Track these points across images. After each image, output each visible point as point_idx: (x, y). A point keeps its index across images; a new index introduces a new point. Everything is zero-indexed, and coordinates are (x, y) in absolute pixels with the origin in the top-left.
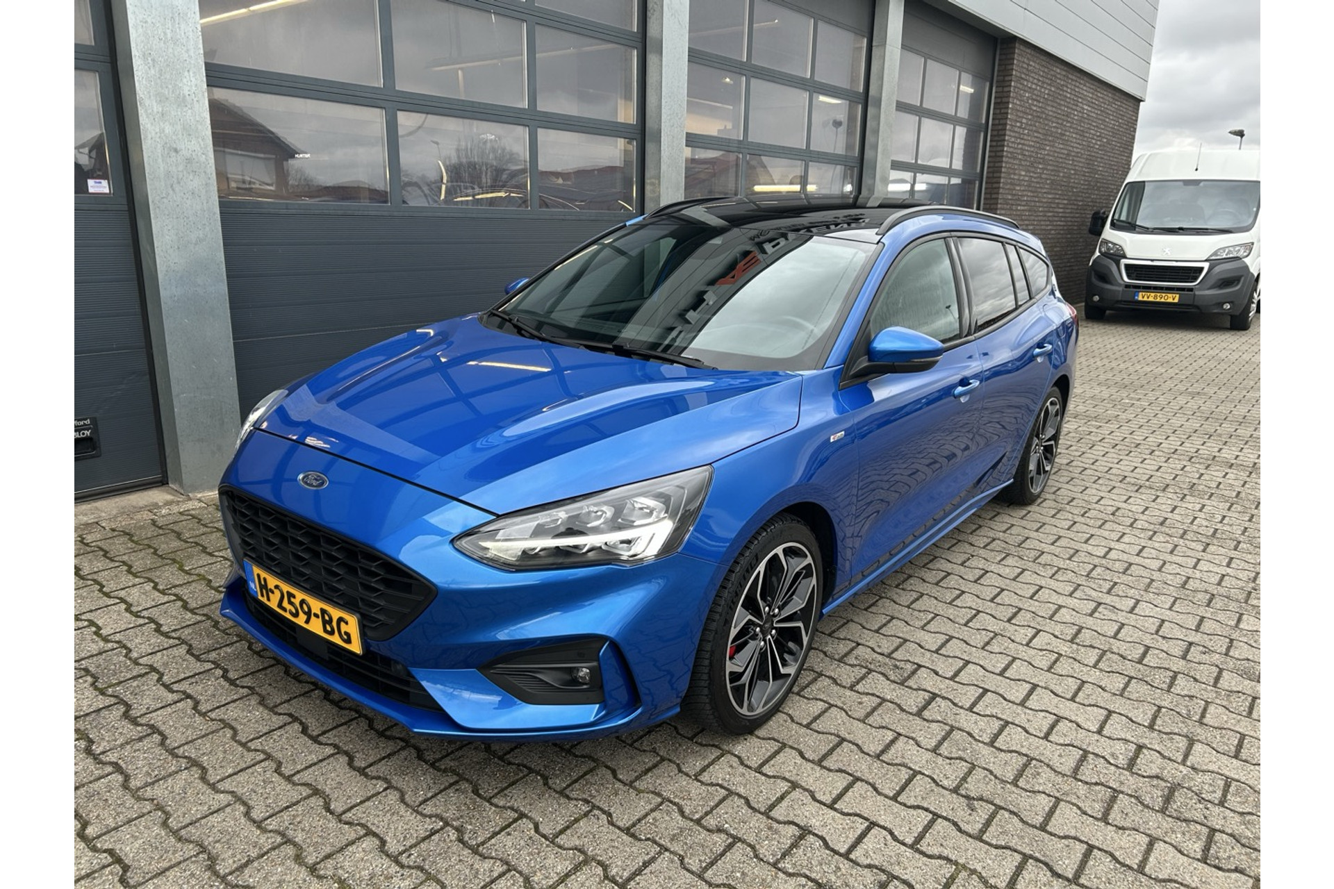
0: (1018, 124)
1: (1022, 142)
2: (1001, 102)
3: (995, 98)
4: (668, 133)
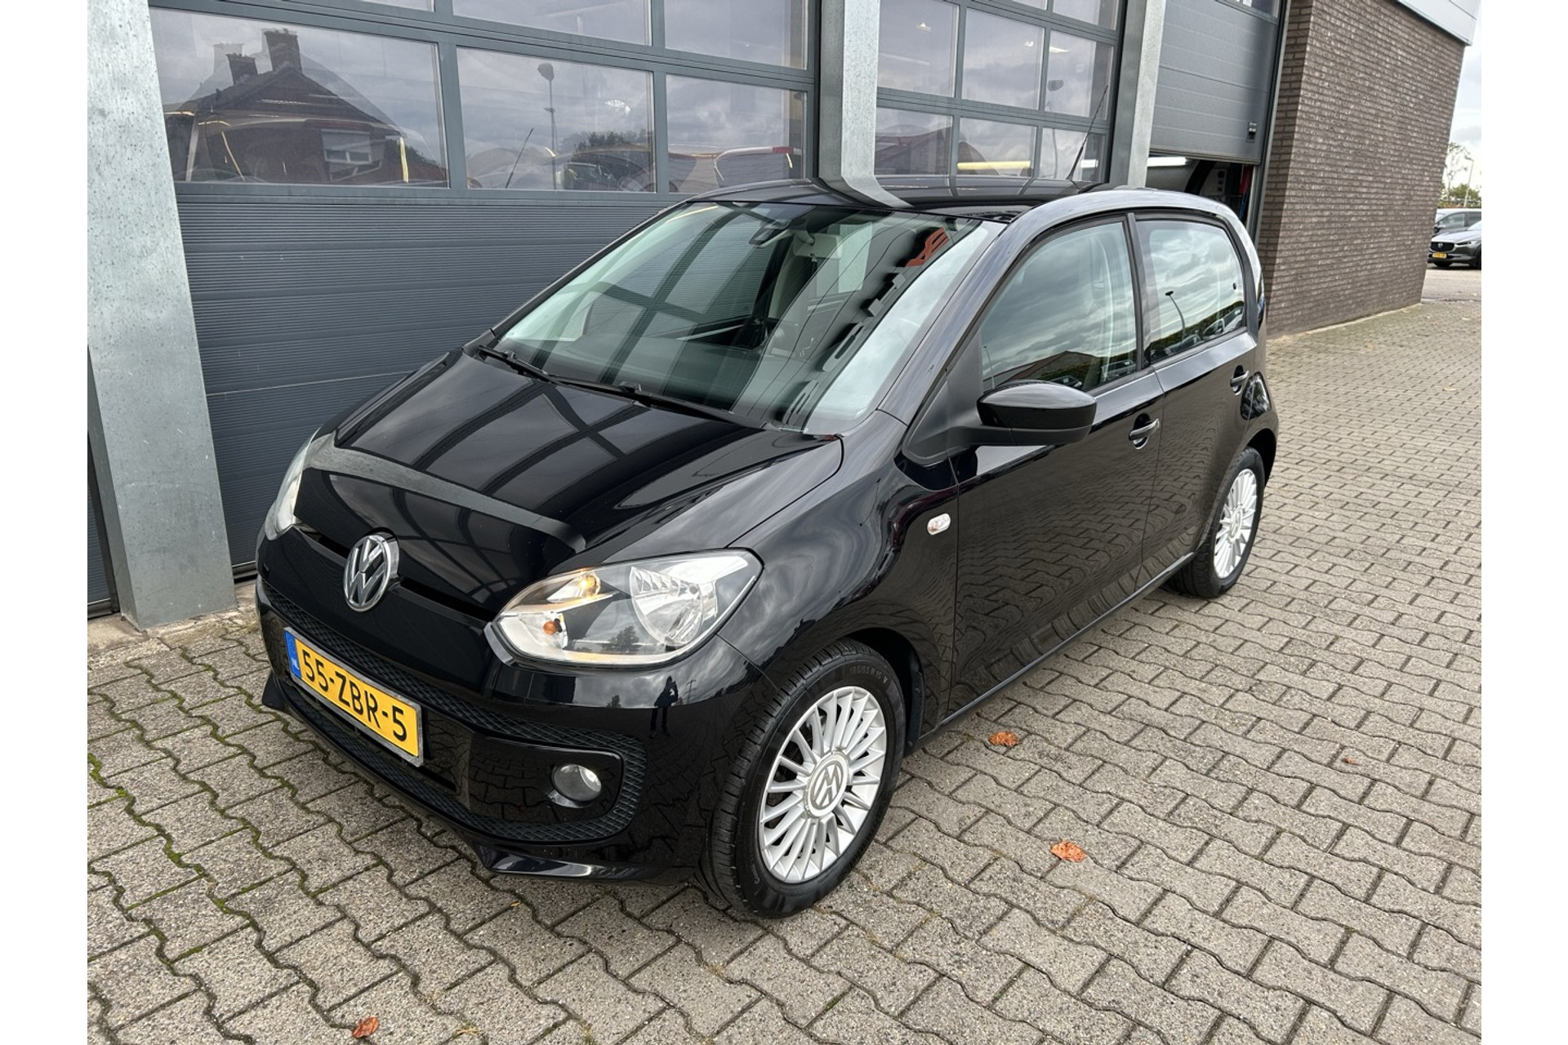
0: (1317, 74)
1: (1321, 98)
2: (1296, 44)
3: (1288, 38)
4: (853, 85)
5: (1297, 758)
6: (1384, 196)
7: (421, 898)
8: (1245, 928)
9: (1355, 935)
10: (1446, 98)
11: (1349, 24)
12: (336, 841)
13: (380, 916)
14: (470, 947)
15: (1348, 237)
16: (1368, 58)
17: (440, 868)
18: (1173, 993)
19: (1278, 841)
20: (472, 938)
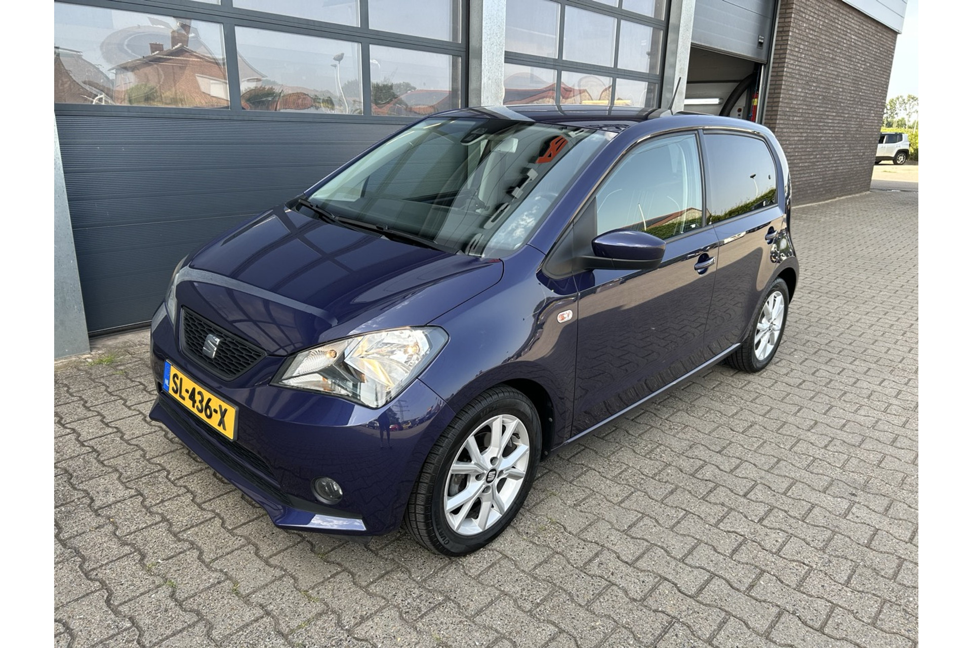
0: (797, 49)
1: (800, 64)
2: (783, 31)
3: (778, 27)
4: (489, 50)
5: (702, 448)
6: (843, 125)
7: (158, 514)
8: (639, 539)
9: (702, 545)
10: (885, 65)
11: (818, 19)
12: (117, 482)
13: (132, 523)
14: (179, 540)
15: (819, 149)
16: (832, 40)
17: (174, 497)
18: (585, 573)
19: (675, 493)
20: (182, 536)
